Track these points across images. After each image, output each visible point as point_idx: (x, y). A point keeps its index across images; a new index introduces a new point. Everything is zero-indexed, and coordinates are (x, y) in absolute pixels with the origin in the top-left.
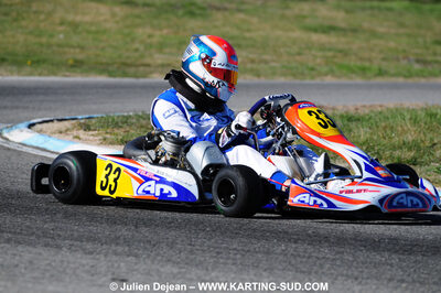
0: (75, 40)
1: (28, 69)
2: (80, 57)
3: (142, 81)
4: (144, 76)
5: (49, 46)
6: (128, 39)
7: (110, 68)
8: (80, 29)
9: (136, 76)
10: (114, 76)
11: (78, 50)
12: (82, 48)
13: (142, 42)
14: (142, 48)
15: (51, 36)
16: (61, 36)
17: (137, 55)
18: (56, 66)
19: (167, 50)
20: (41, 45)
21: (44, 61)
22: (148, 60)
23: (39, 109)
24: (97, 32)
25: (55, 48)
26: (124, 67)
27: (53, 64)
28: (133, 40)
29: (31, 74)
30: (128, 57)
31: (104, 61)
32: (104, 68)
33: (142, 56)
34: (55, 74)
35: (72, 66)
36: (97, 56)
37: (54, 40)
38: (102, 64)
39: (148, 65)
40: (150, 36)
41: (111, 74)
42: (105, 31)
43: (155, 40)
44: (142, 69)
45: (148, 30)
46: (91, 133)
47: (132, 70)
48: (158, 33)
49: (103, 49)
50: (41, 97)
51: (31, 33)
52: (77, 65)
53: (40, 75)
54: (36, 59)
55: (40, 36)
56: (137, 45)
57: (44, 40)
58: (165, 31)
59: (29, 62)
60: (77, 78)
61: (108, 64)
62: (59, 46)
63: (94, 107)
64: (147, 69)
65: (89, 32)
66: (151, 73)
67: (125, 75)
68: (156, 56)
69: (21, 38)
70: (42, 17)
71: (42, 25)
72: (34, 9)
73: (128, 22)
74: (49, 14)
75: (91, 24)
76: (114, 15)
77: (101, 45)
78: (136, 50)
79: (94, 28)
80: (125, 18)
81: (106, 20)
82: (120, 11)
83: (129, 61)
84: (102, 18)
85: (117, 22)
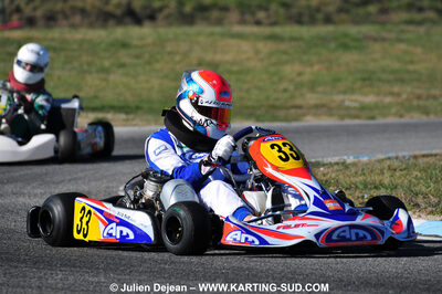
3: (295, 124)
4: (297, 119)
6: (275, 79)
7: (259, 112)
8: (221, 69)
9: (286, 119)
10: (262, 121)
13: (291, 81)
14: (291, 88)
17: (286, 95)
19: (320, 89)
22: (298, 102)
24: (240, 72)
26: (273, 110)
28: (281, 79)
30: (277, 99)
31: (250, 104)
32: (250, 113)
33: (292, 97)
36: (242, 99)
38: (247, 108)
39: (300, 107)
40: (300, 74)
41: (258, 119)
43: (306, 78)
44: (293, 111)
45: (297, 68)
47: (282, 113)
48: (308, 70)
49: (248, 91)
51: (166, 77)
56: (284, 85)
58: (316, 68)
61: (253, 108)
64: (299, 111)
66: (304, 115)
67: (275, 119)
68: (309, 96)
69: (155, 83)
70: (177, 58)
71: (178, 67)
72: (169, 49)
73: (274, 59)
74: (186, 55)
75: (234, 63)
76: (257, 52)
77: (246, 86)
78: (285, 90)
79: (235, 68)
80: (271, 54)
81: (248, 59)
82: (264, 47)
83: (278, 103)
84: (244, 56)
85: (262, 60)
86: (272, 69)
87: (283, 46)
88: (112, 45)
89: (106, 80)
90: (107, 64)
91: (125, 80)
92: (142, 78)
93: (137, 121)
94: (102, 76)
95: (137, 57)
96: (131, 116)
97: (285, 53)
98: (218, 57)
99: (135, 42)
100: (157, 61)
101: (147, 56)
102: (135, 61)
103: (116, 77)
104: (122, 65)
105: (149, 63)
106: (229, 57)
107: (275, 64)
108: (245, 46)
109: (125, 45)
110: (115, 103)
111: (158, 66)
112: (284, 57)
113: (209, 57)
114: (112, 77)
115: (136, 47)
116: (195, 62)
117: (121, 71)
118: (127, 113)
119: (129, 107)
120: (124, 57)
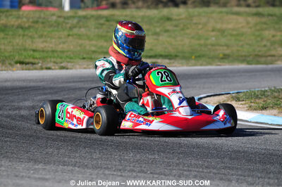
0: (223, 41)
1: (193, 62)
2: (227, 52)
3: (270, 66)
5: (206, 45)
6: (259, 39)
7: (249, 59)
8: (226, 33)
9: (266, 63)
10: (251, 64)
11: (225, 48)
12: (227, 46)
13: (268, 40)
14: (268, 44)
15: (207, 39)
16: (214, 39)
17: (265, 49)
18: (212, 59)
20: (201, 45)
21: (203, 56)
22: (273, 52)
23: (204, 88)
24: (237, 35)
25: (209, 47)
26: (257, 58)
27: (209, 58)
28: (262, 39)
29: (195, 65)
30: (260, 51)
31: (243, 54)
32: (243, 59)
33: (269, 50)
34: (211, 64)
35: (222, 58)
36: (238, 51)
37: (209, 42)
38: (242, 56)
39: (274, 56)
40: (274, 36)
41: (249, 63)
42: (242, 35)
43: (277, 38)
44: (269, 58)
45: (272, 32)
46: (240, 103)
47: (263, 59)
48: (279, 34)
49: (242, 46)
50: (204, 80)
51: (193, 38)
52: (225, 57)
53: (201, 65)
54: (198, 54)
55: (199, 39)
56: (264, 43)
57: (202, 42)
59: (193, 57)
60: (226, 66)
61: (245, 56)
62: (212, 45)
63: (239, 85)
64: (273, 58)
65: (231, 35)
66: (276, 61)
67: (258, 63)
69: (187, 41)
70: (200, 26)
71: (200, 32)
72: (195, 21)
73: (258, 28)
74: (205, 25)
75: (233, 30)
76: (248, 23)
77: (241, 43)
78: (265, 46)
79: (235, 33)
80: (256, 24)
81: (242, 27)
82: (252, 20)
83: (260, 53)
84: (240, 26)
85: (251, 28)
86: (257, 33)
87: (264, 20)
88: (161, 19)
89: (157, 40)
90: (158, 30)
91: (168, 39)
92: (179, 38)
93: (176, 64)
94: (155, 37)
95: (176, 26)
96: (172, 61)
97: (265, 23)
98: (224, 26)
99: (175, 17)
100: (188, 28)
101: (182, 26)
102: (175, 28)
103: (164, 38)
104: (167, 31)
105: (183, 30)
106: (230, 26)
107: (259, 30)
108: (241, 19)
109: (169, 19)
110: (163, 53)
111: (188, 31)
112: (265, 26)
113: (218, 26)
114: (161, 38)
115: (175, 20)
116: (210, 29)
117: (166, 34)
118: (170, 59)
119: (171, 56)
120: (168, 26)
